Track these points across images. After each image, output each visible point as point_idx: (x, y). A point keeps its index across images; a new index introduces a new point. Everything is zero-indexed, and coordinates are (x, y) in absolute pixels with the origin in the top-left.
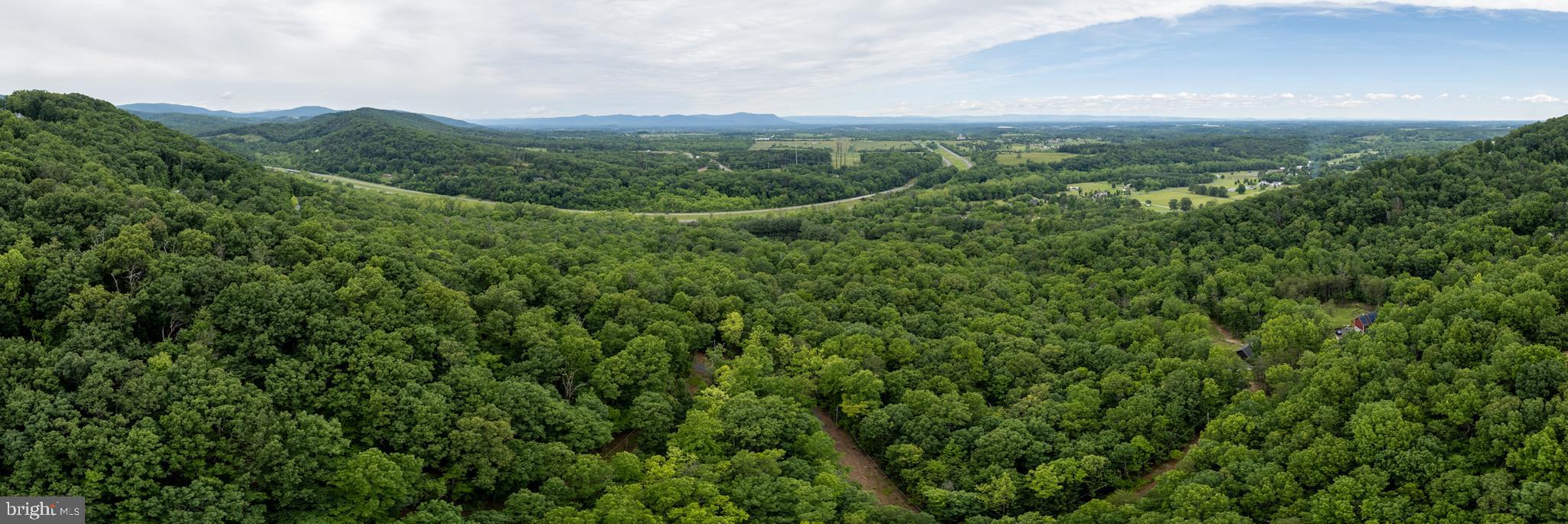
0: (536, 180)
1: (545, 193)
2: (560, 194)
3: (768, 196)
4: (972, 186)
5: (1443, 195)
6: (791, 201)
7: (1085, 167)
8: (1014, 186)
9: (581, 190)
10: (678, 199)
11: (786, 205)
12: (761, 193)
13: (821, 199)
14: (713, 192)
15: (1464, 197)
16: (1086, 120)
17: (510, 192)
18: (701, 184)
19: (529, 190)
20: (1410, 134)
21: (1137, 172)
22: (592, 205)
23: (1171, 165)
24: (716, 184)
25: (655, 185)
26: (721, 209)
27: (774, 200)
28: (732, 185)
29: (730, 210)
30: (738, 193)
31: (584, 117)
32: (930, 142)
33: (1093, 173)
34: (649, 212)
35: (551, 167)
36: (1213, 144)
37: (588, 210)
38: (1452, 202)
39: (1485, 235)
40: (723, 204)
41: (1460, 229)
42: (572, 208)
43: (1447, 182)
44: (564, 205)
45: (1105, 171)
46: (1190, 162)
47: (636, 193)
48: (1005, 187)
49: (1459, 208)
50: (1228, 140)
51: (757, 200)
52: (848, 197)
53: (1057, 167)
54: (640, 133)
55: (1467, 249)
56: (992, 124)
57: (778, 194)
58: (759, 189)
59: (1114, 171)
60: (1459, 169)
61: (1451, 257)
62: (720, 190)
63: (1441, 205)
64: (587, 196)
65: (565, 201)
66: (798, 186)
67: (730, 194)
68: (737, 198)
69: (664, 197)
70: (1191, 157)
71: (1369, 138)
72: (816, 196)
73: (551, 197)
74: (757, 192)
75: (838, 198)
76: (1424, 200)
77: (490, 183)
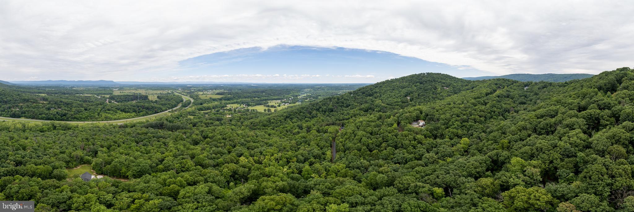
0: (52, 109)
1: (59, 115)
2: (65, 115)
3: (139, 112)
4: (200, 106)
5: (345, 105)
6: (147, 114)
7: (228, 99)
8: (213, 106)
9: (73, 113)
10: (109, 115)
11: (146, 115)
12: (136, 112)
13: (156, 112)
14: (119, 111)
15: (350, 105)
16: (213, 83)
17: (44, 115)
18: (114, 109)
19: (52, 114)
20: (319, 88)
21: (245, 101)
22: (78, 119)
23: (254, 98)
24: (119, 109)
25: (98, 110)
26: (124, 118)
27: (141, 113)
28: (125, 109)
29: (128, 118)
30: (128, 112)
31: (49, 81)
32: (171, 91)
33: (232, 101)
34: (101, 121)
35: (56, 103)
36: (263, 92)
37: (77, 121)
38: (347, 106)
39: (358, 112)
40: (125, 116)
41: (352, 112)
42: (71, 121)
43: (345, 102)
44: (67, 120)
45: (235, 101)
46: (259, 98)
47: (92, 113)
48: (210, 106)
49: (349, 107)
50: (266, 91)
51: (136, 114)
52: (163, 111)
53: (221, 99)
54: (72, 87)
55: (355, 116)
56: (185, 85)
57: (142, 111)
58: (135, 110)
59: (238, 101)
60: (347, 99)
61: (352, 117)
62: (121, 111)
63: (345, 107)
64: (76, 116)
65: (68, 118)
66: (147, 108)
67: (125, 112)
68: (128, 114)
69: (104, 115)
70: (258, 96)
71: (306, 90)
72: (154, 111)
73: (61, 117)
74: (135, 111)
75: (161, 112)
76: (341, 106)
77: (34, 111)
